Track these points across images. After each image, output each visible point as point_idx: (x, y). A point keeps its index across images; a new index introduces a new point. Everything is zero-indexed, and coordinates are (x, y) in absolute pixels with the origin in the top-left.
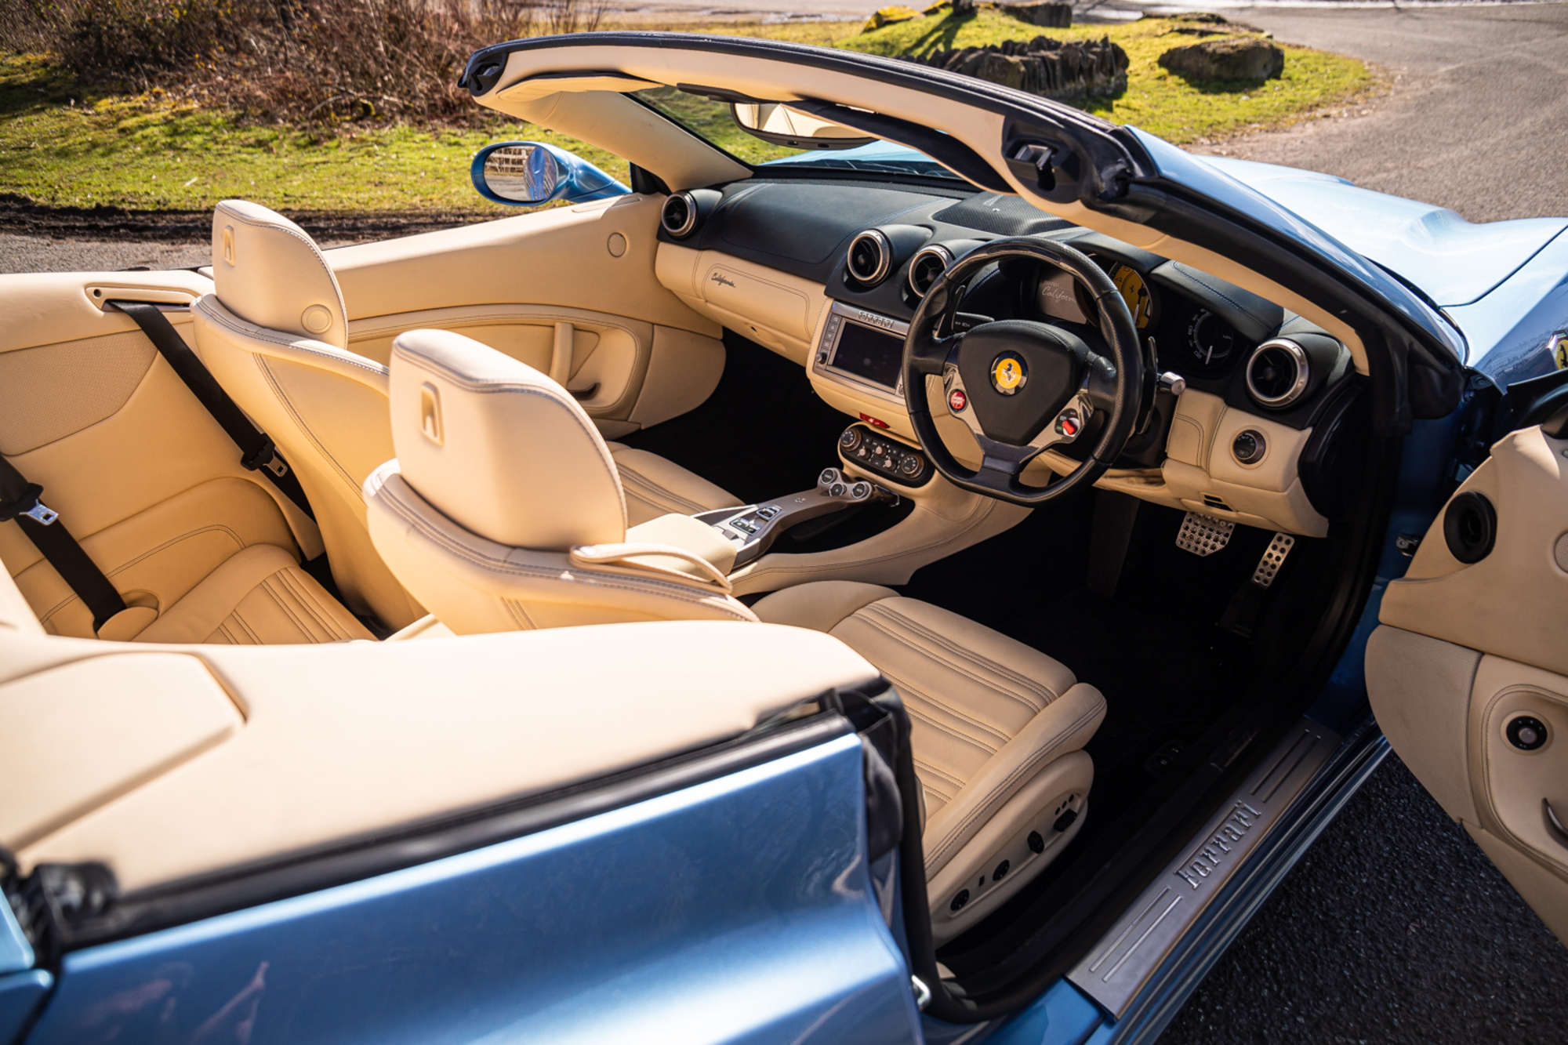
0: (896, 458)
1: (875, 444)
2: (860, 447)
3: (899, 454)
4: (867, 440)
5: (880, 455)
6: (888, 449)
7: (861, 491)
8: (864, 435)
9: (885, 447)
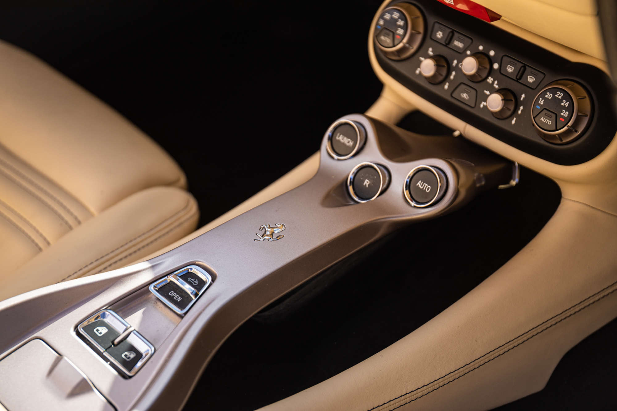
0: (514, 86)
1: (458, 44)
2: (421, 50)
3: (520, 76)
4: (439, 35)
5: (472, 78)
6: (491, 61)
7: (427, 188)
8: (431, 20)
9: (485, 54)
